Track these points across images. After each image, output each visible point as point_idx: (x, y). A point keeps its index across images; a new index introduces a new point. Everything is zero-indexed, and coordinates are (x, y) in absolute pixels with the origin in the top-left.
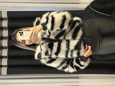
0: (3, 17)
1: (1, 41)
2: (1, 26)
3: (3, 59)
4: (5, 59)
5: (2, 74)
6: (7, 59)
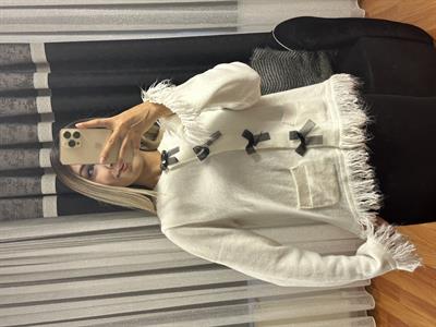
0: (34, 60)
2: (31, 87)
3: (44, 178)
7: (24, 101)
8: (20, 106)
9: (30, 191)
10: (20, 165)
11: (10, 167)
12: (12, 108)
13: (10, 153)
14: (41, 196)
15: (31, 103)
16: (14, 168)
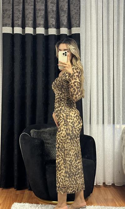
0: (72, 29)
1: (43, 26)
2: (61, 27)
3: (21, 28)
4: (21, 31)
5: (3, 28)
6: (21, 33)
7: (54, 23)
8: (52, 21)
9: (15, 22)
10: (26, 19)
11: (26, 14)
12: (51, 17)
13: (32, 15)
14: (13, 26)
15: (53, 25)
16: (26, 16)
